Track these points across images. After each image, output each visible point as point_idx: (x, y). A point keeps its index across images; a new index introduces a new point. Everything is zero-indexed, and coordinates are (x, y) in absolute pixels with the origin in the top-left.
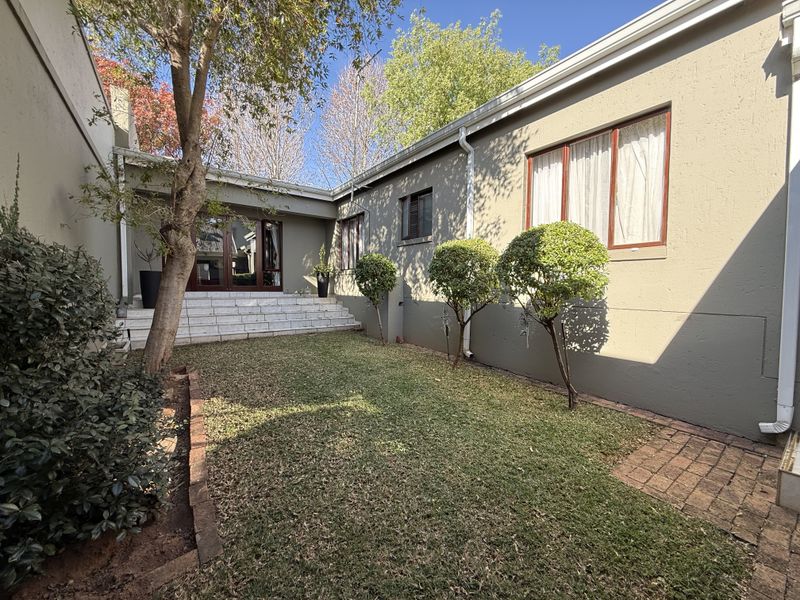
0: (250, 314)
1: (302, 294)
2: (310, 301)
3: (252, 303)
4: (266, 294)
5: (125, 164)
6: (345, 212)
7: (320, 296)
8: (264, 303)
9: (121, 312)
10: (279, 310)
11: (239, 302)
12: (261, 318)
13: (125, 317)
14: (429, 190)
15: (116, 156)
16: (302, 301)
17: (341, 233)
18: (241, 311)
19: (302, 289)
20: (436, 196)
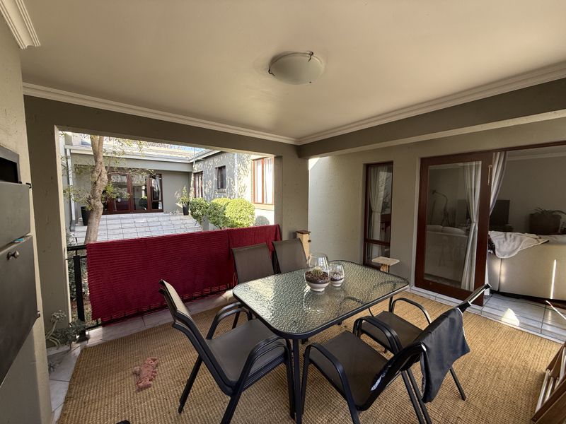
0: (142, 226)
1: (174, 213)
2: (178, 217)
3: (144, 220)
4: (154, 214)
5: (71, 153)
6: (196, 169)
7: (185, 214)
8: (150, 220)
9: (72, 228)
10: (159, 224)
11: (136, 220)
12: (147, 229)
13: (74, 231)
14: (225, 167)
15: (66, 150)
16: (173, 218)
17: (195, 179)
18: (137, 225)
19: (174, 210)
20: (227, 170)
